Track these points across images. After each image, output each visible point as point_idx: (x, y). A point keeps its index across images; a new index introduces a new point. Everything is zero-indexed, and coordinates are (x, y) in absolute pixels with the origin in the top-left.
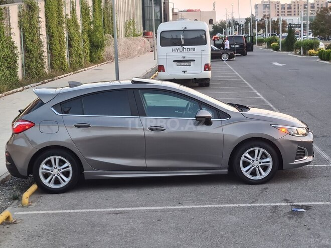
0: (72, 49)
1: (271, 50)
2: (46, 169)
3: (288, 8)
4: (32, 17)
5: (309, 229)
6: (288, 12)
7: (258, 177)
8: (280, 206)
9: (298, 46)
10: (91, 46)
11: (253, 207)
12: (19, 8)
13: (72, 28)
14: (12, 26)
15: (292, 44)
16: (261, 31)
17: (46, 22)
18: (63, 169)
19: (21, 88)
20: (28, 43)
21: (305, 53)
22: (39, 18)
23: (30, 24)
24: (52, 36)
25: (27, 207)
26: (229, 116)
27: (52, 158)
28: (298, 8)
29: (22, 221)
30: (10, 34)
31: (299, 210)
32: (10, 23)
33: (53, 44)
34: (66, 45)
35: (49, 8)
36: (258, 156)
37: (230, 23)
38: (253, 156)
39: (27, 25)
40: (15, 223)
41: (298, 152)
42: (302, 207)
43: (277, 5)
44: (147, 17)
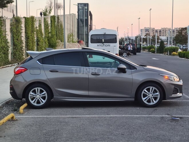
0: (39, 47)
1: (151, 53)
2: (32, 95)
3: (159, 32)
4: (18, 27)
5: (183, 127)
6: (159, 34)
7: (152, 104)
8: (165, 117)
9: (166, 50)
10: (49, 46)
11: (150, 117)
12: (11, 21)
13: (39, 35)
14: (7, 30)
15: (163, 49)
16: (145, 43)
17: (25, 30)
18: (42, 95)
19: (11, 65)
20: (15, 40)
21: (170, 54)
22: (22, 27)
23: (17, 30)
24: (28, 38)
25: (22, 114)
26: (136, 69)
27: (36, 89)
28: (165, 32)
29: (20, 120)
30: (6, 35)
31: (176, 119)
32: (6, 29)
33: (28, 42)
34: (36, 44)
35: (27, 22)
36: (152, 91)
37: (126, 39)
38: (149, 92)
39: (15, 31)
40: (17, 120)
41: (174, 90)
42: (178, 117)
43: (153, 30)
44: (80, 32)
